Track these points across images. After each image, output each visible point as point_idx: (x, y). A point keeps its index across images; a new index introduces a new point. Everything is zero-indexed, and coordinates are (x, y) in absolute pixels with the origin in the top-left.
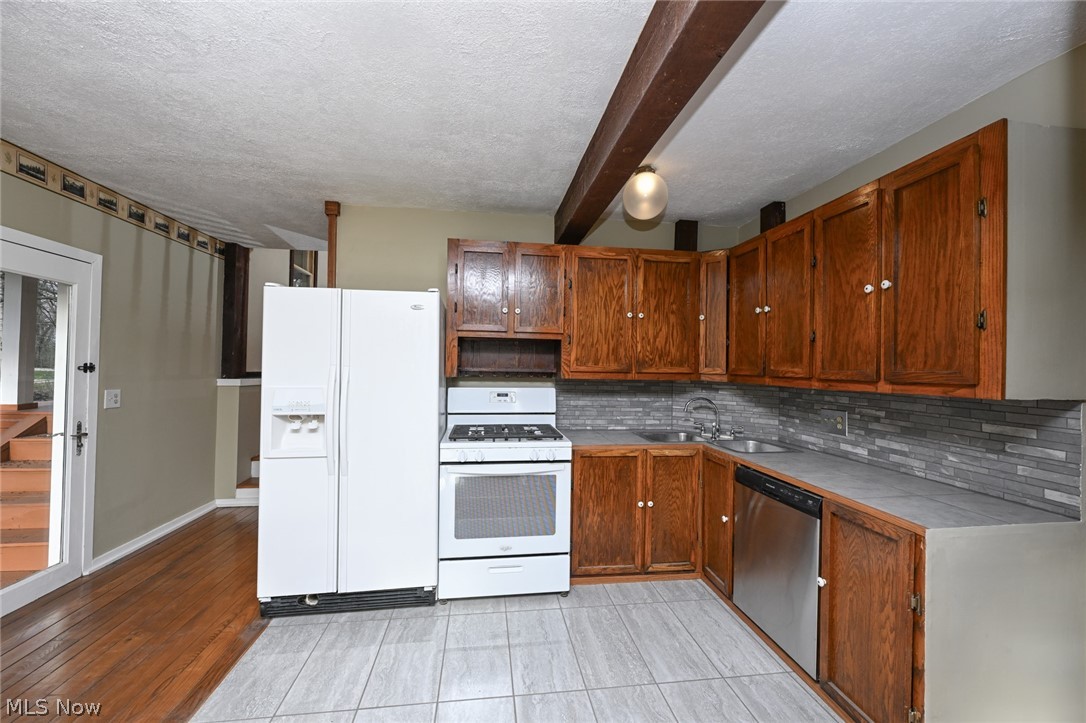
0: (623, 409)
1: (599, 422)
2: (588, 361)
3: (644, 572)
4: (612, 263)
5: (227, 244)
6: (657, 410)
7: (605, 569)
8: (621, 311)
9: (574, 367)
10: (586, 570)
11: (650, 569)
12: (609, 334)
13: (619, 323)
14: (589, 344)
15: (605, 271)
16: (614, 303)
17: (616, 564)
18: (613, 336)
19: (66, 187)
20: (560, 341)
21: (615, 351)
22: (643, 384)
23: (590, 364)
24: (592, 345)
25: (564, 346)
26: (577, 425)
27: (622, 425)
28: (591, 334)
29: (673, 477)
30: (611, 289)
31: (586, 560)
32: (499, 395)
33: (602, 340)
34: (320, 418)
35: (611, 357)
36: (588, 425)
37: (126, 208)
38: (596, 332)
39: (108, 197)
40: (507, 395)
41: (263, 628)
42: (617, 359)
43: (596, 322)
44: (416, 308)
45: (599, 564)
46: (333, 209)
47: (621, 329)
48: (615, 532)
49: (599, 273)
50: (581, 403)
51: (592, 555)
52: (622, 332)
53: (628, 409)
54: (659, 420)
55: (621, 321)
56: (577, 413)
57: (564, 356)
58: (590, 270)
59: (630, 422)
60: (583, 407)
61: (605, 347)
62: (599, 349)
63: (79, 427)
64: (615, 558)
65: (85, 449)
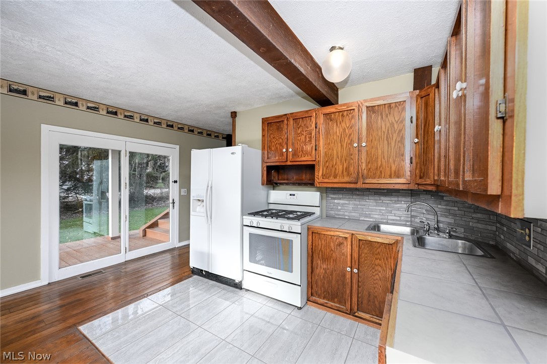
0: (370, 207)
1: (353, 214)
2: (330, 176)
3: (351, 313)
4: (345, 113)
5: (227, 135)
6: (398, 209)
7: (326, 303)
8: (351, 143)
9: (321, 180)
10: (315, 300)
11: (356, 314)
12: (344, 158)
13: (350, 151)
14: (331, 166)
15: (341, 120)
16: (346, 139)
17: (334, 303)
18: (346, 160)
19: (167, 126)
20: (314, 165)
21: (347, 169)
22: (386, 191)
23: (332, 178)
24: (333, 166)
25: (317, 167)
26: (339, 215)
27: (372, 218)
28: (332, 160)
29: (377, 257)
30: (344, 130)
31: (316, 294)
32: (291, 195)
33: (339, 163)
34: (203, 201)
35: (345, 173)
36: (346, 216)
37: (187, 128)
38: (335, 157)
39: (181, 126)
40: (294, 195)
41: (191, 277)
42: (349, 175)
43: (335, 152)
44: (232, 153)
45: (324, 299)
46: (234, 115)
47: (352, 155)
48: (334, 282)
49: (337, 122)
50: (341, 202)
51: (320, 292)
52: (352, 157)
53: (374, 208)
54: (400, 217)
55: (352, 150)
56: (339, 208)
57: (316, 174)
58: (331, 120)
59: (376, 216)
60: (343, 204)
61: (341, 167)
62: (337, 169)
63: (173, 200)
64: (334, 298)
65: (175, 207)
